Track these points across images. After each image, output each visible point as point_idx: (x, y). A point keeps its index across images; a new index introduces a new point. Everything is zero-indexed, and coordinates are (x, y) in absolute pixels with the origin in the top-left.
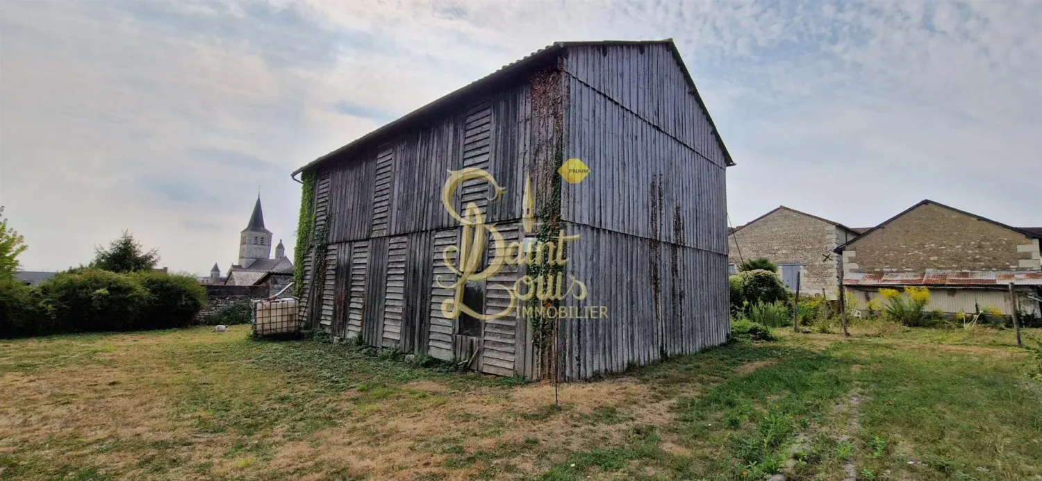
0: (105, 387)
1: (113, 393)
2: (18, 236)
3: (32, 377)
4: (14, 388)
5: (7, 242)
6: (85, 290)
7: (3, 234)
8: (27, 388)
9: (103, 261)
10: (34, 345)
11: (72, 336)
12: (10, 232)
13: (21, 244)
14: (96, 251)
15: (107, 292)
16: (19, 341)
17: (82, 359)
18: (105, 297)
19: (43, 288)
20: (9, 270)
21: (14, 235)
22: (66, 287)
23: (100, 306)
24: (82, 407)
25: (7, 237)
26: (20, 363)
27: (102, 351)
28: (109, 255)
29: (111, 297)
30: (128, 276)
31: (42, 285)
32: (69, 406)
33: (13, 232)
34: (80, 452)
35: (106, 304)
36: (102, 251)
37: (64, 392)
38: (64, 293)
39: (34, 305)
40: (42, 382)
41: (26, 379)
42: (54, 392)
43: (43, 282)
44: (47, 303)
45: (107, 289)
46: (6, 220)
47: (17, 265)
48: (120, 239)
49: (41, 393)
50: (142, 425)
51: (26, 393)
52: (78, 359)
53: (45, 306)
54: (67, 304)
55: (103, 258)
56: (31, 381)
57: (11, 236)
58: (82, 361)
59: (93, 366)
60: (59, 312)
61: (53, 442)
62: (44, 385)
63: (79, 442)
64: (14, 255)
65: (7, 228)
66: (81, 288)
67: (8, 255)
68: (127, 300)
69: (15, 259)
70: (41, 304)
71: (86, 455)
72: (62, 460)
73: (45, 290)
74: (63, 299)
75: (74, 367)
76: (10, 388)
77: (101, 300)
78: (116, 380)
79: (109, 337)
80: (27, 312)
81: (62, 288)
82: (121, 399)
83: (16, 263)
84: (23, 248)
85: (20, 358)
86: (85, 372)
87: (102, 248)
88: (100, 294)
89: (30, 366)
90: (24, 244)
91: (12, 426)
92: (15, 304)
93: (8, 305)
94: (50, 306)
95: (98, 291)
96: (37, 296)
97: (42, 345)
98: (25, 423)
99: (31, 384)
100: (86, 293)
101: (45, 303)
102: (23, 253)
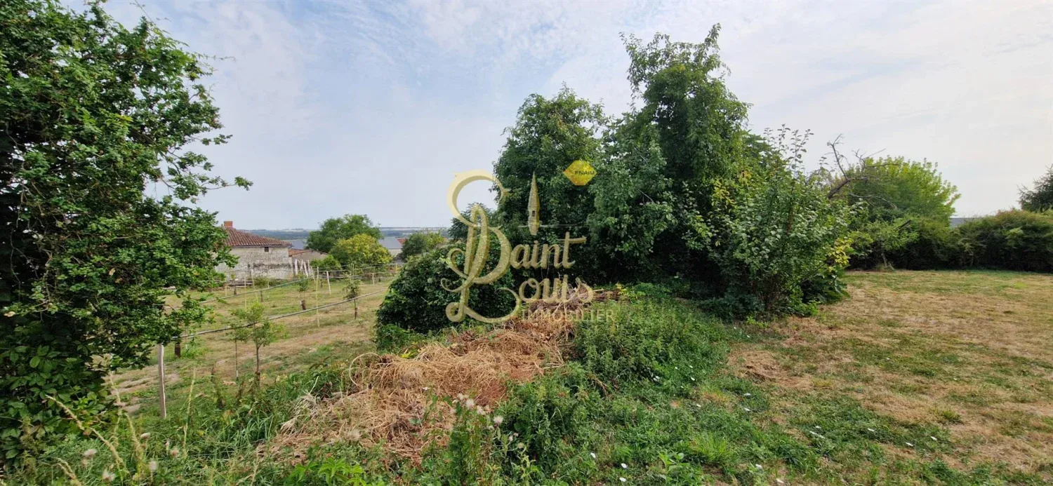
0: (1000, 314)
1: (1004, 319)
2: (952, 186)
3: (943, 297)
4: (928, 302)
5: (943, 193)
6: (999, 230)
7: (940, 186)
8: (937, 303)
9: (1028, 201)
10: (953, 276)
11: (988, 272)
12: (945, 184)
13: (955, 193)
14: (1019, 192)
15: (1021, 232)
16: (944, 272)
17: (990, 290)
18: (1020, 236)
19: (960, 229)
20: (946, 216)
21: (949, 186)
22: (982, 228)
23: (1015, 246)
24: (971, 322)
25: (944, 188)
26: (939, 287)
27: (1011, 287)
28: (1034, 194)
29: (1026, 236)
30: (1044, 214)
31: (960, 226)
32: (963, 320)
33: (947, 184)
34: (953, 346)
35: (1021, 243)
36: (1026, 191)
37: (965, 311)
38: (978, 234)
39: (953, 243)
40: (949, 301)
41: (939, 298)
42: (956, 309)
43: (961, 224)
44: (965, 241)
45: (1022, 229)
46: (941, 173)
47: (954, 212)
48: (1045, 176)
49: (945, 308)
50: (1014, 345)
51: (935, 306)
52: (986, 290)
53: (963, 244)
54: (984, 243)
55: (1027, 198)
56: (942, 300)
57: (946, 186)
58: (989, 292)
59: (996, 297)
60: (977, 249)
61: (938, 336)
62: (950, 303)
63: (955, 341)
64: (950, 204)
65: (943, 181)
66: (996, 228)
67: (945, 204)
68: (1045, 240)
69: (952, 206)
70: (959, 243)
71: (956, 349)
72: (938, 346)
73: (963, 231)
74: (978, 238)
75: (980, 295)
76: (926, 302)
77: (1016, 240)
78: (1011, 310)
79: (1025, 277)
80: (949, 249)
81: (977, 229)
82: (1009, 324)
83: (953, 210)
84: (957, 197)
85: (940, 284)
86: (987, 300)
87: (1025, 188)
88: (1014, 234)
89: (945, 290)
90: (958, 193)
91: (917, 322)
92: (939, 242)
93: (933, 242)
94: (967, 244)
95: (1012, 231)
96: (956, 235)
97: (960, 277)
98: (926, 322)
99: (942, 302)
100: (1001, 233)
101: (963, 241)
102: (957, 201)
